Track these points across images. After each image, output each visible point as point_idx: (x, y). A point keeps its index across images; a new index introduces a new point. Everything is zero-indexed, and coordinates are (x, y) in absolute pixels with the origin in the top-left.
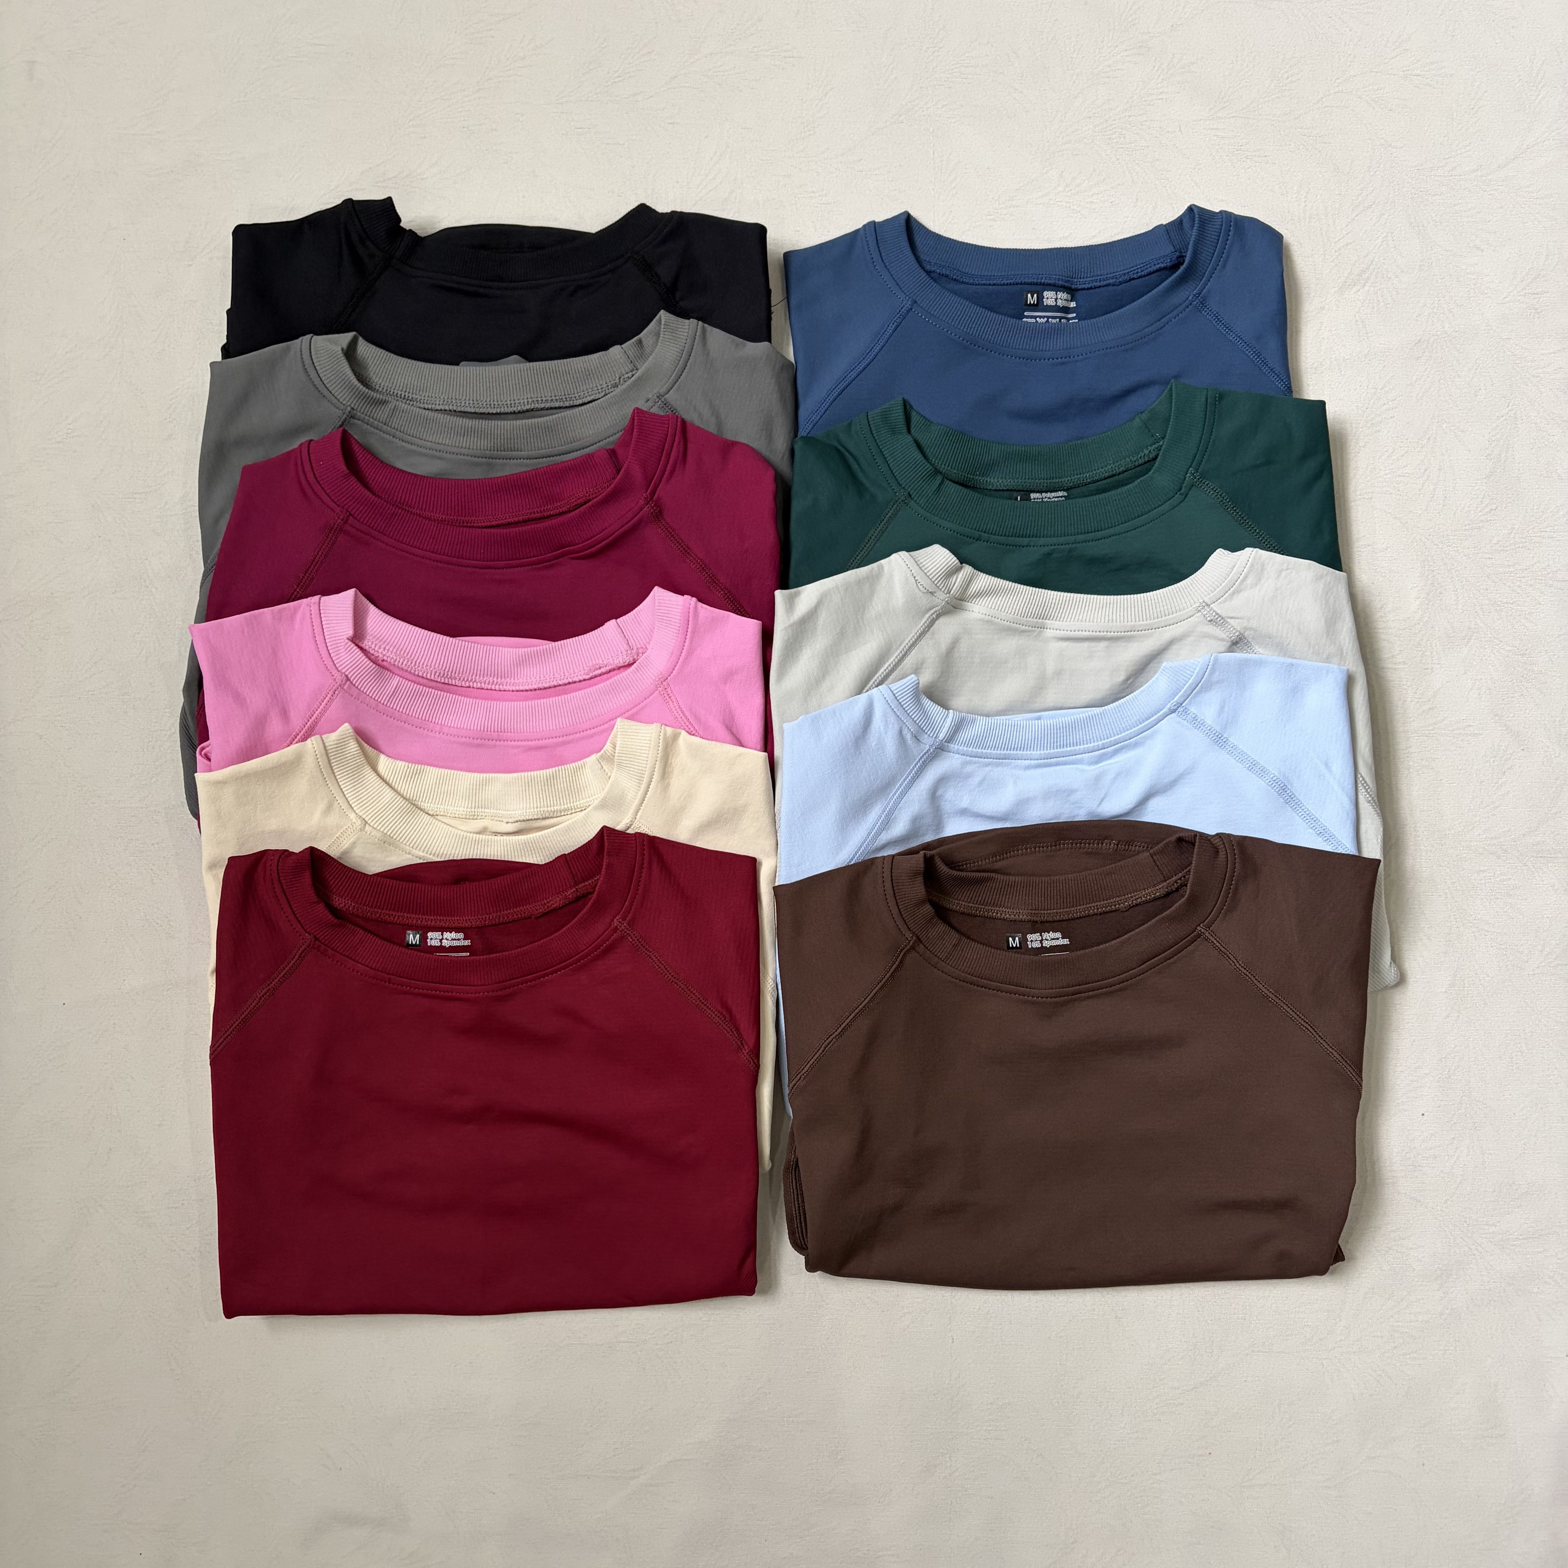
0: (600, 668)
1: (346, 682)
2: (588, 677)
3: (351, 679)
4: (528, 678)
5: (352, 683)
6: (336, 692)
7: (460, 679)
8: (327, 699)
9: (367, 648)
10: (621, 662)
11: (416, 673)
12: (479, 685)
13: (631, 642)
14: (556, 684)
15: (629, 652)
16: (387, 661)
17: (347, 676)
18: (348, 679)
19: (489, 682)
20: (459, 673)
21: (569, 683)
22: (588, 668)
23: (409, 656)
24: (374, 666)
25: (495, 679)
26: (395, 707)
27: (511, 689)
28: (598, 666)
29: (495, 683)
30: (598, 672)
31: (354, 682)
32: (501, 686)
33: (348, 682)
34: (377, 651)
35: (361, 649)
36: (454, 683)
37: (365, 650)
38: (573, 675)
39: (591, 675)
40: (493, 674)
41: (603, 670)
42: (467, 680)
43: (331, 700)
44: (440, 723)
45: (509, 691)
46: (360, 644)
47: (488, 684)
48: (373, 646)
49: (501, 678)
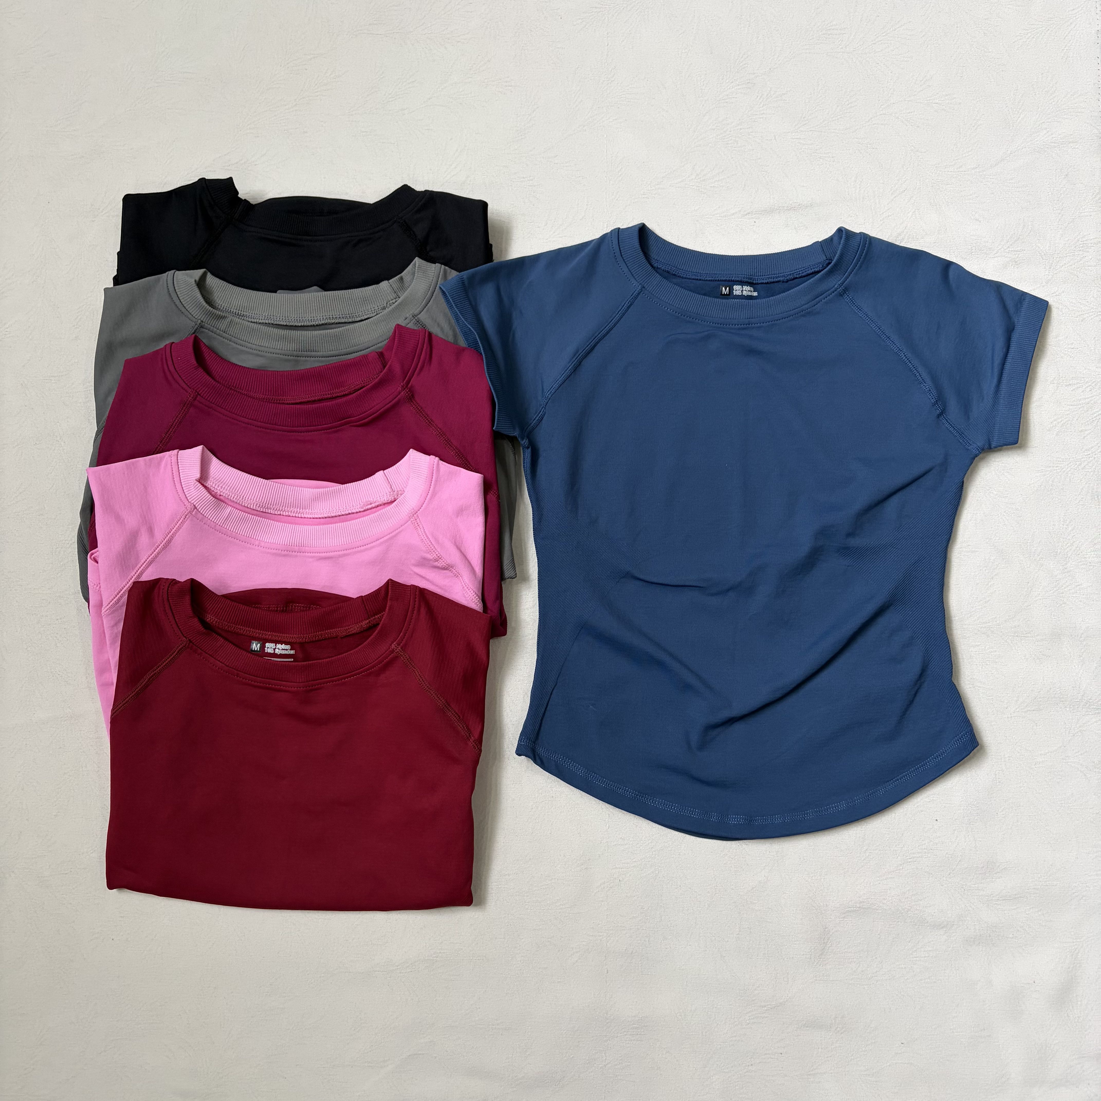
0: (371, 504)
1: (194, 510)
2: (362, 510)
3: (198, 508)
4: (321, 509)
5: (198, 510)
6: (187, 517)
7: (274, 509)
8: (181, 521)
9: (209, 486)
10: (386, 500)
11: (243, 504)
12: (287, 513)
13: (394, 487)
14: (340, 514)
15: (392, 493)
16: (223, 496)
17: (195, 506)
18: (195, 508)
19: (294, 511)
20: (273, 505)
21: (349, 514)
22: (363, 504)
23: (238, 493)
24: (214, 499)
25: (298, 510)
26: (228, 528)
27: (309, 517)
28: (369, 503)
29: (298, 512)
30: (370, 506)
31: (199, 510)
32: (302, 515)
33: (195, 510)
34: (217, 489)
35: (206, 487)
36: (269, 512)
37: (208, 488)
38: (352, 508)
39: (365, 508)
40: (297, 506)
41: (373, 505)
42: (279, 510)
43: (183, 523)
44: (259, 539)
45: (308, 518)
46: (205, 484)
47: (294, 513)
48: (214, 485)
49: (303, 509)
